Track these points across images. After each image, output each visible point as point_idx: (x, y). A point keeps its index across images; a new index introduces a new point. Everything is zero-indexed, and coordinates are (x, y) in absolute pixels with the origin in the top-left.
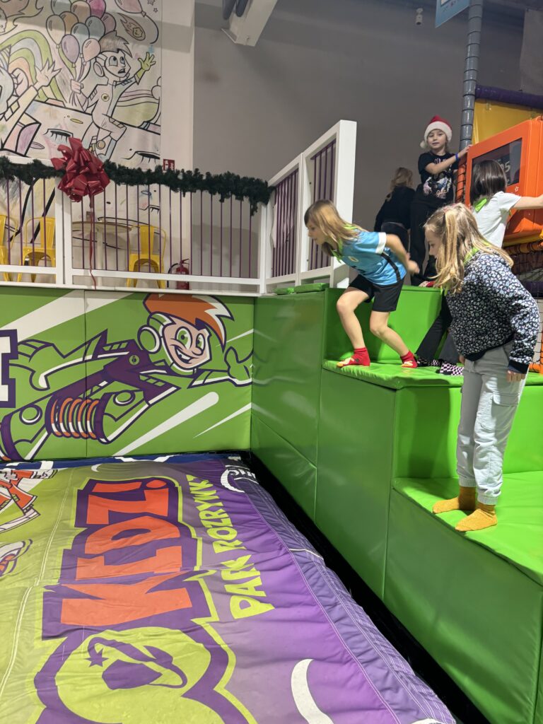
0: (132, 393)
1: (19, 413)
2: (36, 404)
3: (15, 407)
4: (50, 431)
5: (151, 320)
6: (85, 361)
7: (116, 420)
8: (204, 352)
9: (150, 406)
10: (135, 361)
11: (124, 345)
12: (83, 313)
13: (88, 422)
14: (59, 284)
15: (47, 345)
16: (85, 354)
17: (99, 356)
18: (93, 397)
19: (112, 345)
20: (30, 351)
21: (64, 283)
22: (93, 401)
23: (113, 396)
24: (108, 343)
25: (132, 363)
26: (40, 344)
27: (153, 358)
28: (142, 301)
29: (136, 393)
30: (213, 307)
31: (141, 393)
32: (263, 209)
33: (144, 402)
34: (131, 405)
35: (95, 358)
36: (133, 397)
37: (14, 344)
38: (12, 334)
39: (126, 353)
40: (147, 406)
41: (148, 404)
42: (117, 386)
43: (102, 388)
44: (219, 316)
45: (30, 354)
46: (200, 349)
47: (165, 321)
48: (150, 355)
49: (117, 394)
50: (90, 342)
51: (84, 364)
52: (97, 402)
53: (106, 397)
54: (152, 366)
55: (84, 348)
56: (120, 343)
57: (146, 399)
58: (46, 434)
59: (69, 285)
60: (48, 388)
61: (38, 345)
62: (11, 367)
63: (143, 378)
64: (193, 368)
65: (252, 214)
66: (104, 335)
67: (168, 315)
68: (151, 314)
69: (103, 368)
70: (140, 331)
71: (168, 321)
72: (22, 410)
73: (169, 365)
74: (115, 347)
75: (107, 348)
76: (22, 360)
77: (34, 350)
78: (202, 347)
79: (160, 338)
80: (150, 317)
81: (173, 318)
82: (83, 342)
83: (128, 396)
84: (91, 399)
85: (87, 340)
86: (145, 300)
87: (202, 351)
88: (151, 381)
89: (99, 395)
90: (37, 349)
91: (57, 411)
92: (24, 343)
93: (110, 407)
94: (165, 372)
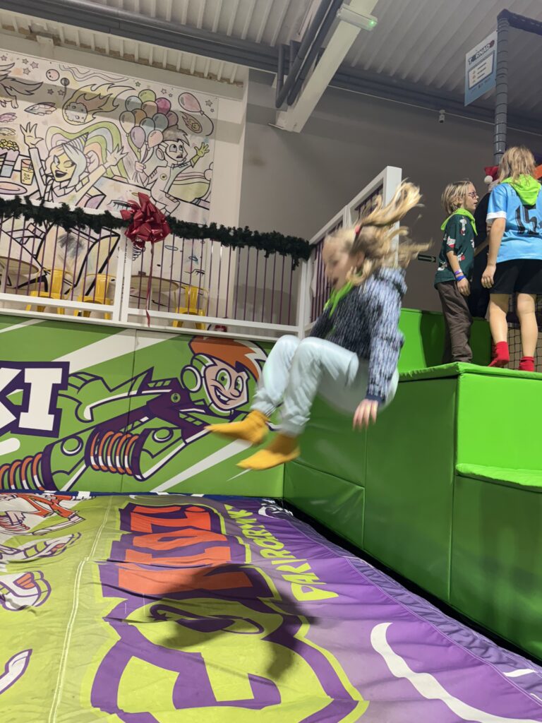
0: (171, 430)
1: (60, 443)
2: (79, 435)
3: (57, 437)
4: (88, 463)
5: (194, 360)
6: (129, 396)
7: (153, 457)
8: (242, 394)
9: (187, 444)
10: (176, 398)
11: (167, 383)
12: (133, 351)
13: (126, 457)
14: (115, 321)
15: (97, 378)
16: (130, 390)
17: (143, 392)
18: (133, 432)
19: (156, 382)
20: (79, 383)
21: (120, 320)
22: (133, 436)
23: (153, 432)
24: (153, 379)
25: (173, 400)
26: (89, 377)
27: (194, 397)
28: (187, 342)
29: (174, 431)
30: (253, 352)
31: (180, 430)
32: (304, 265)
33: (181, 440)
34: (168, 442)
35: (139, 394)
36: (171, 434)
37: (66, 375)
38: (65, 366)
39: (168, 391)
40: (183, 444)
41: (185, 442)
42: (157, 422)
43: (143, 423)
44: (258, 361)
45: (79, 386)
46: (239, 391)
47: (207, 362)
48: (191, 394)
49: (156, 430)
50: (136, 378)
51: (128, 399)
52: (136, 437)
53: (146, 433)
54: (192, 404)
55: (130, 384)
56: (164, 380)
57: (184, 437)
58: (84, 466)
59: (124, 322)
60: (92, 420)
61: (88, 378)
62: (59, 398)
63: (182, 416)
64: (230, 410)
65: (293, 268)
66: (150, 372)
67: (210, 357)
68: (195, 355)
69: (145, 404)
70: (184, 370)
71: (210, 362)
72: (64, 440)
73: (208, 404)
74: (159, 384)
75: (151, 385)
76: (71, 391)
77: (83, 382)
78: (240, 389)
79: (201, 377)
80: (193, 358)
81: (215, 360)
82: (130, 378)
83: (166, 433)
84: (131, 434)
85: (134, 376)
86: (191, 341)
87: (240, 393)
88: (190, 420)
89: (139, 431)
90: (87, 382)
91: (98, 444)
92: (75, 375)
93: (149, 444)
94: (203, 411)
